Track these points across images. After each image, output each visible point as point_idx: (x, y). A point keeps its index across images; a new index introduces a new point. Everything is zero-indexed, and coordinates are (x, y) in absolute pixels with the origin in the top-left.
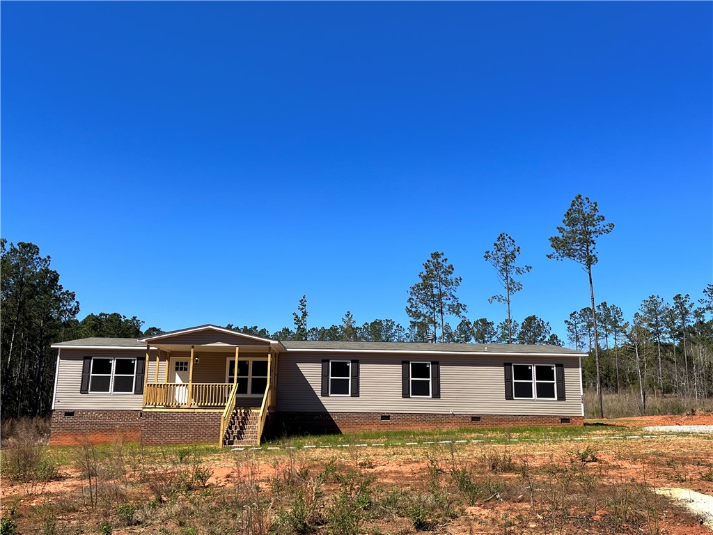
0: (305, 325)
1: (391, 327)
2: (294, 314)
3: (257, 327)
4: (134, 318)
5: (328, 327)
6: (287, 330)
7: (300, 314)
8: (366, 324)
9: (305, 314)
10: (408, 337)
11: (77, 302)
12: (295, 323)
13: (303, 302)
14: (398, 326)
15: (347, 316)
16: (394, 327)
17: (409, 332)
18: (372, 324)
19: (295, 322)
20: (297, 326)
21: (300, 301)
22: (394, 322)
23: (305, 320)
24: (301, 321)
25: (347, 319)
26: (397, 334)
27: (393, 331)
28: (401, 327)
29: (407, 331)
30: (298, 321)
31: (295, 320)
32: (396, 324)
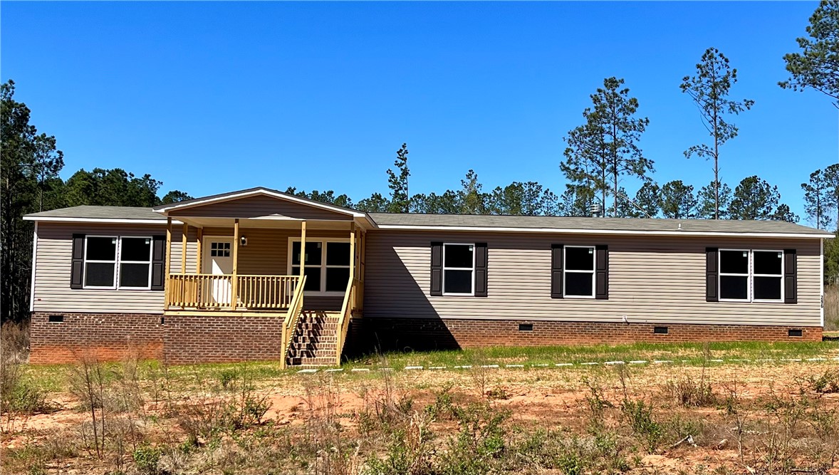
0: (406, 189)
1: (535, 194)
2: (389, 171)
3: (332, 192)
4: (147, 176)
5: (440, 193)
6: (379, 197)
7: (398, 173)
8: (498, 189)
9: (405, 173)
10: (562, 209)
11: (59, 152)
12: (391, 187)
13: (402, 154)
14: (546, 192)
15: (469, 176)
16: (541, 194)
17: (563, 202)
18: (506, 188)
19: (391, 184)
20: (393, 192)
21: (398, 152)
22: (540, 187)
23: (405, 181)
24: (399, 183)
25: (469, 181)
26: (545, 205)
27: (539, 199)
28: (551, 194)
29: (561, 200)
30: (394, 183)
31: (390, 181)
32: (544, 189)
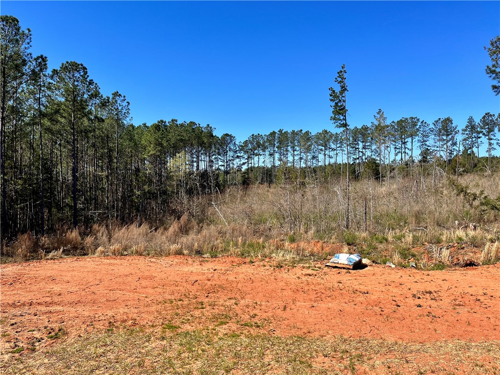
0: (344, 101)
1: (415, 125)
2: (331, 89)
4: (208, 125)
6: (326, 131)
7: (337, 89)
8: (393, 122)
9: (344, 89)
10: (432, 131)
12: (331, 100)
14: (422, 122)
15: (378, 113)
16: (419, 124)
17: (434, 127)
18: (398, 121)
19: (331, 98)
20: (333, 104)
21: (338, 73)
22: (419, 119)
23: (344, 95)
24: (338, 97)
25: (378, 116)
26: (422, 129)
27: (418, 127)
28: (425, 123)
29: (432, 126)
30: (334, 97)
31: (331, 95)
32: (421, 121)
